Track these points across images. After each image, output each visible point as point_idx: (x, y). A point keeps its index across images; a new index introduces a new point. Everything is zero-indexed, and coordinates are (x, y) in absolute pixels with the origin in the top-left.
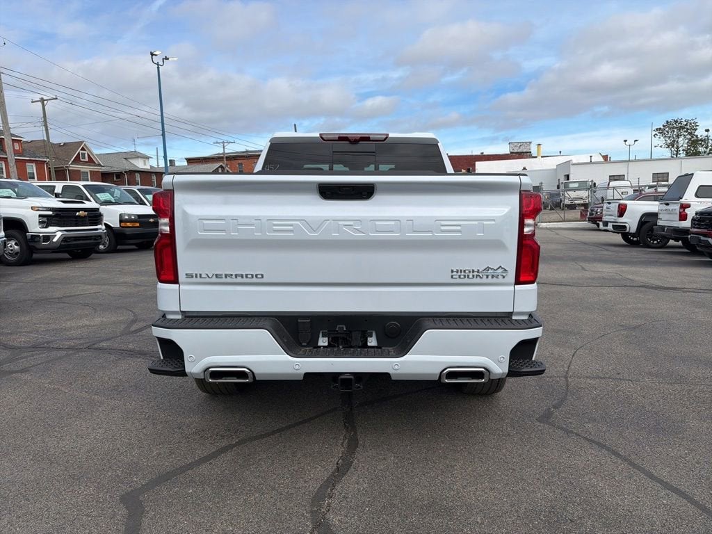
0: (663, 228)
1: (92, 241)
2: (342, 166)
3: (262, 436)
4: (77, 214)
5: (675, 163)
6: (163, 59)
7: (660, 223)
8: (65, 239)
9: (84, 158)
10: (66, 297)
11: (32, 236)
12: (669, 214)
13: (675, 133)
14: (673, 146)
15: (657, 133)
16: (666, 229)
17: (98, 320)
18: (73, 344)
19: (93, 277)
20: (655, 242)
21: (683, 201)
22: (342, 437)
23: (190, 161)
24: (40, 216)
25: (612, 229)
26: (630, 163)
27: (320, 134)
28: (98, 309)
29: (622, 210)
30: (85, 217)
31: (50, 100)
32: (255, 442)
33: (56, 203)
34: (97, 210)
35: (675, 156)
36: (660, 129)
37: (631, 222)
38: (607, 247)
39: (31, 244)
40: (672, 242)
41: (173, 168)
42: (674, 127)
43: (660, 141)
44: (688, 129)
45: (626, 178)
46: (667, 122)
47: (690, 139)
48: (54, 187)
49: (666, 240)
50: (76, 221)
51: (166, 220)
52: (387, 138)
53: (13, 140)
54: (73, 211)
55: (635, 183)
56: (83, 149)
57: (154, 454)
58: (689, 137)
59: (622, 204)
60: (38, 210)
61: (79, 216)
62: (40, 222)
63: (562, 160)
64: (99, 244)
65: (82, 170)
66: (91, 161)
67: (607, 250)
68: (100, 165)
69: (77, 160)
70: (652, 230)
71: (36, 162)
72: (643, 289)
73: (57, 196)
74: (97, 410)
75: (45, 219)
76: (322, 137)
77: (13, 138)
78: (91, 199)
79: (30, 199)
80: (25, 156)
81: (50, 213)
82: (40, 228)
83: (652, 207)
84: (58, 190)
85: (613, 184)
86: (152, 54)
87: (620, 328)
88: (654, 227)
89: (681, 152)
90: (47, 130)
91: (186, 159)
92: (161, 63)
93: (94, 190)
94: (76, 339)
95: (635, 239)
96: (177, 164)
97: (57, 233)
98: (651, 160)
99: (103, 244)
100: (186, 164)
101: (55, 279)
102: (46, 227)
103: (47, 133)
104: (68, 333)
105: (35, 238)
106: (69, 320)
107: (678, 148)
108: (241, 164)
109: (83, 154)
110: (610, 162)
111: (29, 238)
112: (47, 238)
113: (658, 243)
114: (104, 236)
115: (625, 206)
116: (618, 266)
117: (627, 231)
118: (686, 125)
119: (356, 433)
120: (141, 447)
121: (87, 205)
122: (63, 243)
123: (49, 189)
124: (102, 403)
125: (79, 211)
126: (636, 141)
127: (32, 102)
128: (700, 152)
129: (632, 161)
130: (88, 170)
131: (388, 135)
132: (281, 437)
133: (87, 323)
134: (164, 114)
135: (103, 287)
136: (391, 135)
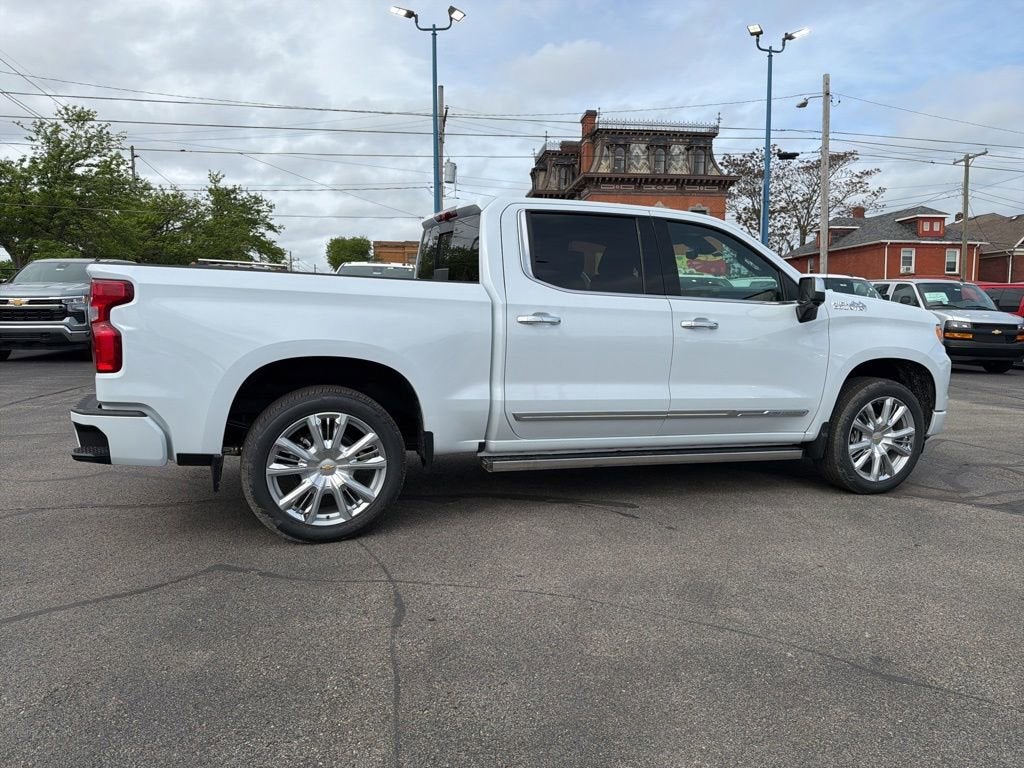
71: (960, 246)
80: (945, 240)
90: (967, 200)
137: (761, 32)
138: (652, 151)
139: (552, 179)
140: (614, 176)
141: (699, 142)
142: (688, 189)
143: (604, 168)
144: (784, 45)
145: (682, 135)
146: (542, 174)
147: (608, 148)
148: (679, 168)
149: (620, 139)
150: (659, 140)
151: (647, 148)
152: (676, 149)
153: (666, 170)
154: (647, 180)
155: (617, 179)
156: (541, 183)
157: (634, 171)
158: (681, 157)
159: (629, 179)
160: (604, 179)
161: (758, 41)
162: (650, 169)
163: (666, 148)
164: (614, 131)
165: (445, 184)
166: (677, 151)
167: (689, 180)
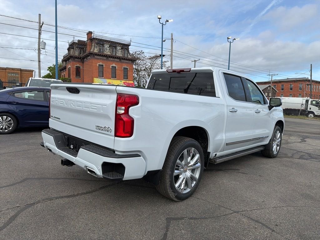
52: (190, 70)
86: (228, 38)
92: (232, 42)
137: (161, 18)
138: (111, 47)
139: (76, 52)
140: (99, 54)
141: (125, 47)
142: (122, 61)
143: (96, 51)
144: (166, 23)
145: (120, 44)
146: (72, 50)
147: (97, 44)
148: (119, 54)
149: (101, 42)
150: (113, 44)
151: (110, 46)
152: (119, 48)
153: (116, 54)
154: (110, 56)
155: (100, 55)
156: (72, 53)
157: (105, 53)
158: (120, 51)
159: (104, 55)
160: (96, 54)
161: (160, 20)
162: (110, 53)
163: (115, 47)
164: (99, 39)
165: (41, 49)
166: (118, 48)
167: (123, 58)
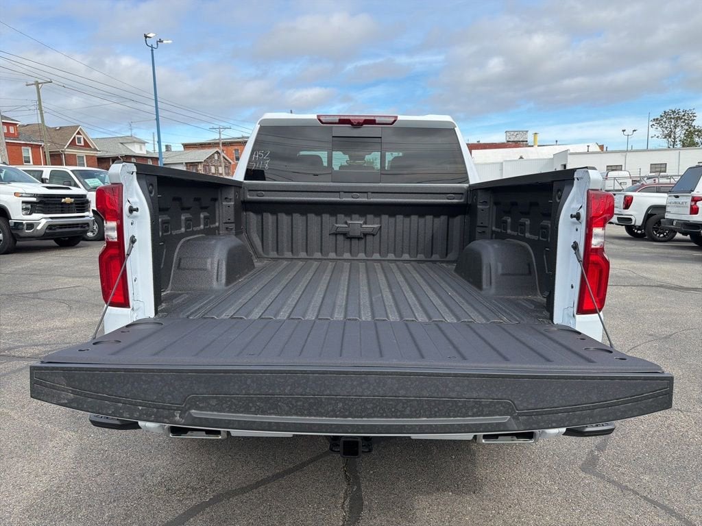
0: (671, 221)
1: (79, 229)
2: (341, 153)
3: (243, 490)
4: (63, 200)
5: (674, 154)
6: (157, 42)
7: (668, 216)
8: (50, 227)
9: (80, 142)
10: (42, 291)
11: (15, 223)
12: (677, 206)
13: (673, 123)
14: (670, 137)
15: (654, 123)
16: (675, 222)
17: (70, 321)
18: (37, 352)
19: (76, 268)
20: (662, 235)
21: (695, 193)
22: (342, 495)
23: (186, 146)
24: (23, 202)
25: (617, 222)
26: (628, 154)
27: (318, 116)
28: (74, 307)
29: (628, 202)
30: (71, 203)
31: (45, 83)
32: (234, 500)
33: (41, 189)
34: (84, 196)
35: (672, 147)
36: (657, 119)
37: (637, 214)
38: (612, 240)
39: (14, 232)
40: (679, 236)
41: (169, 153)
42: (671, 118)
43: (657, 131)
44: (685, 120)
45: (623, 169)
46: (665, 112)
47: (687, 130)
48: (42, 172)
49: (672, 234)
50: (62, 207)
51: (113, 224)
52: (395, 121)
53: (3, 123)
54: (58, 197)
55: (635, 174)
56: (79, 133)
57: (105, 517)
58: (686, 127)
59: (628, 196)
60: (21, 196)
61: (65, 203)
62: (23, 209)
63: (558, 149)
64: (86, 232)
65: (78, 154)
66: (87, 145)
67: (612, 243)
68: (95, 150)
69: (73, 144)
70: (659, 223)
71: (31, 145)
72: (662, 289)
73: (43, 181)
74: (47, 445)
75: (29, 206)
76: (320, 120)
77: (3, 121)
78: (80, 185)
79: (13, 184)
80: (20, 140)
81: (34, 199)
82: (24, 215)
83: (660, 199)
84: (46, 175)
85: (612, 174)
86: (146, 37)
87: (650, 338)
88: (662, 220)
89: (678, 143)
90: (42, 114)
91: (183, 144)
92: (155, 46)
93: (85, 175)
94: (42, 345)
95: (639, 232)
96: (173, 149)
97: (41, 220)
98: (647, 150)
99: (92, 232)
100: (183, 149)
101: (35, 270)
102: (30, 214)
103: (42, 117)
104: (35, 337)
105: (18, 225)
106: (39, 321)
107: (675, 139)
108: (238, 150)
109: (79, 139)
110: (607, 152)
111: (12, 225)
112: (30, 226)
113: (664, 236)
114: (91, 224)
115: (632, 198)
116: (628, 262)
117: (633, 224)
118: (684, 115)
119: (359, 489)
120: (90, 506)
121: (74, 191)
122: (47, 231)
123: (36, 174)
124: (54, 435)
125: (64, 198)
126: (634, 131)
127: (27, 85)
128: (697, 143)
129: (630, 151)
130: (83, 155)
131: (397, 117)
132: (266, 491)
133: (58, 324)
134: (158, 99)
135: (85, 280)
136: (400, 118)
